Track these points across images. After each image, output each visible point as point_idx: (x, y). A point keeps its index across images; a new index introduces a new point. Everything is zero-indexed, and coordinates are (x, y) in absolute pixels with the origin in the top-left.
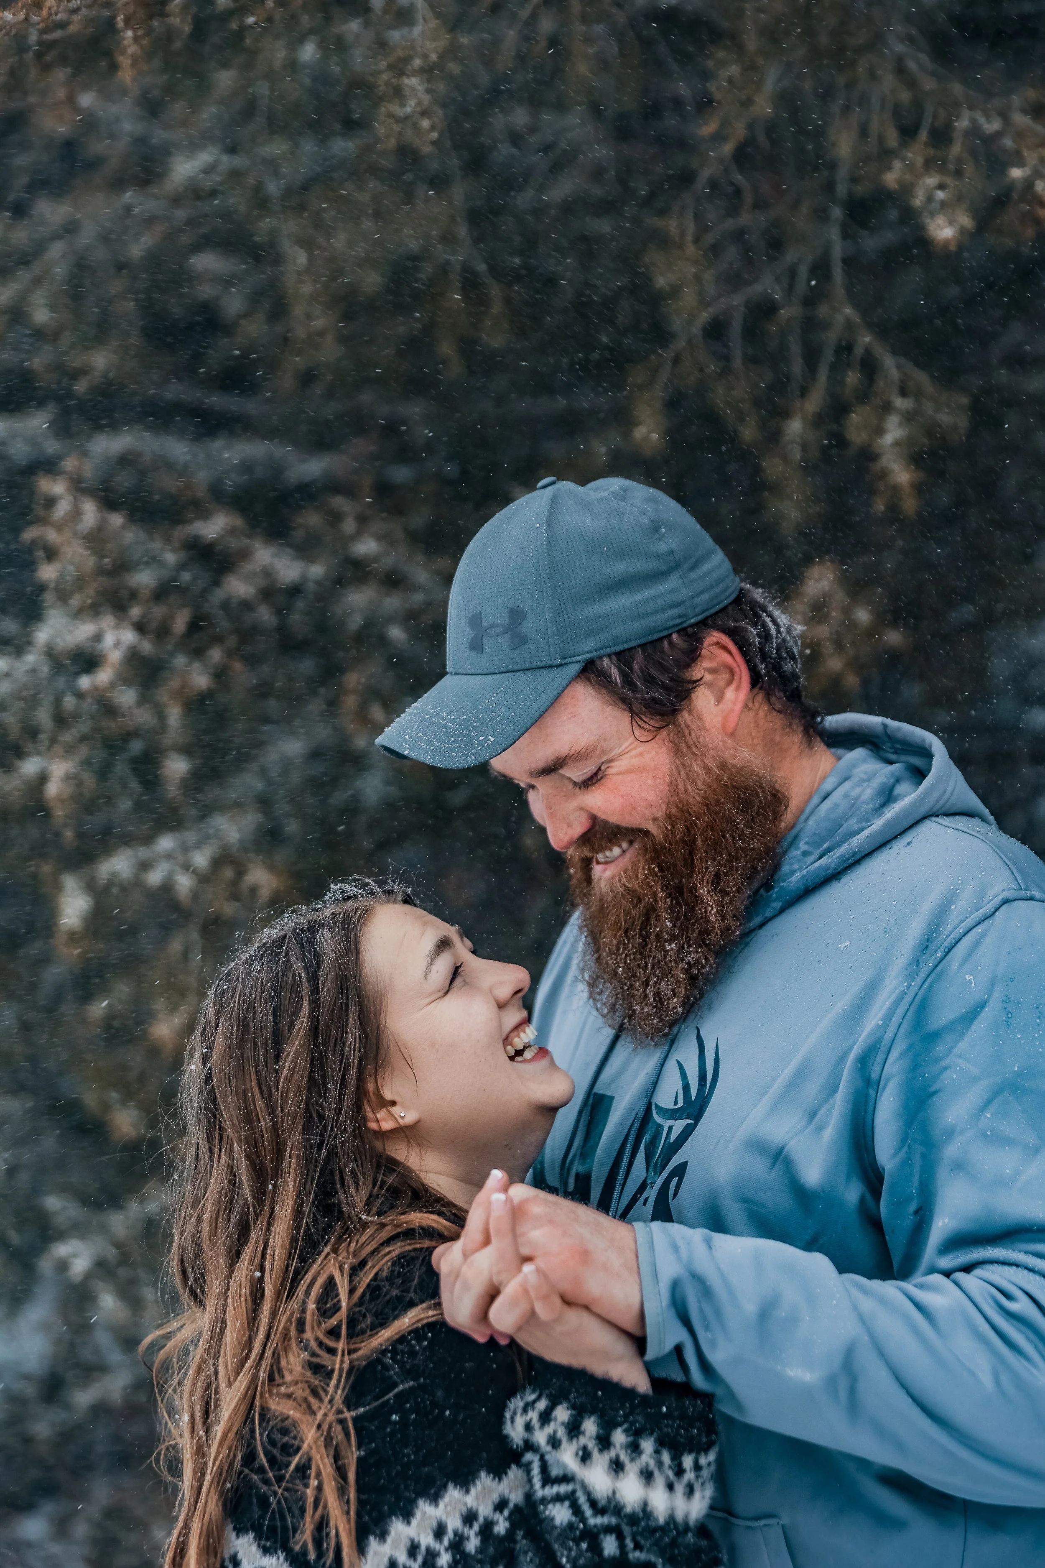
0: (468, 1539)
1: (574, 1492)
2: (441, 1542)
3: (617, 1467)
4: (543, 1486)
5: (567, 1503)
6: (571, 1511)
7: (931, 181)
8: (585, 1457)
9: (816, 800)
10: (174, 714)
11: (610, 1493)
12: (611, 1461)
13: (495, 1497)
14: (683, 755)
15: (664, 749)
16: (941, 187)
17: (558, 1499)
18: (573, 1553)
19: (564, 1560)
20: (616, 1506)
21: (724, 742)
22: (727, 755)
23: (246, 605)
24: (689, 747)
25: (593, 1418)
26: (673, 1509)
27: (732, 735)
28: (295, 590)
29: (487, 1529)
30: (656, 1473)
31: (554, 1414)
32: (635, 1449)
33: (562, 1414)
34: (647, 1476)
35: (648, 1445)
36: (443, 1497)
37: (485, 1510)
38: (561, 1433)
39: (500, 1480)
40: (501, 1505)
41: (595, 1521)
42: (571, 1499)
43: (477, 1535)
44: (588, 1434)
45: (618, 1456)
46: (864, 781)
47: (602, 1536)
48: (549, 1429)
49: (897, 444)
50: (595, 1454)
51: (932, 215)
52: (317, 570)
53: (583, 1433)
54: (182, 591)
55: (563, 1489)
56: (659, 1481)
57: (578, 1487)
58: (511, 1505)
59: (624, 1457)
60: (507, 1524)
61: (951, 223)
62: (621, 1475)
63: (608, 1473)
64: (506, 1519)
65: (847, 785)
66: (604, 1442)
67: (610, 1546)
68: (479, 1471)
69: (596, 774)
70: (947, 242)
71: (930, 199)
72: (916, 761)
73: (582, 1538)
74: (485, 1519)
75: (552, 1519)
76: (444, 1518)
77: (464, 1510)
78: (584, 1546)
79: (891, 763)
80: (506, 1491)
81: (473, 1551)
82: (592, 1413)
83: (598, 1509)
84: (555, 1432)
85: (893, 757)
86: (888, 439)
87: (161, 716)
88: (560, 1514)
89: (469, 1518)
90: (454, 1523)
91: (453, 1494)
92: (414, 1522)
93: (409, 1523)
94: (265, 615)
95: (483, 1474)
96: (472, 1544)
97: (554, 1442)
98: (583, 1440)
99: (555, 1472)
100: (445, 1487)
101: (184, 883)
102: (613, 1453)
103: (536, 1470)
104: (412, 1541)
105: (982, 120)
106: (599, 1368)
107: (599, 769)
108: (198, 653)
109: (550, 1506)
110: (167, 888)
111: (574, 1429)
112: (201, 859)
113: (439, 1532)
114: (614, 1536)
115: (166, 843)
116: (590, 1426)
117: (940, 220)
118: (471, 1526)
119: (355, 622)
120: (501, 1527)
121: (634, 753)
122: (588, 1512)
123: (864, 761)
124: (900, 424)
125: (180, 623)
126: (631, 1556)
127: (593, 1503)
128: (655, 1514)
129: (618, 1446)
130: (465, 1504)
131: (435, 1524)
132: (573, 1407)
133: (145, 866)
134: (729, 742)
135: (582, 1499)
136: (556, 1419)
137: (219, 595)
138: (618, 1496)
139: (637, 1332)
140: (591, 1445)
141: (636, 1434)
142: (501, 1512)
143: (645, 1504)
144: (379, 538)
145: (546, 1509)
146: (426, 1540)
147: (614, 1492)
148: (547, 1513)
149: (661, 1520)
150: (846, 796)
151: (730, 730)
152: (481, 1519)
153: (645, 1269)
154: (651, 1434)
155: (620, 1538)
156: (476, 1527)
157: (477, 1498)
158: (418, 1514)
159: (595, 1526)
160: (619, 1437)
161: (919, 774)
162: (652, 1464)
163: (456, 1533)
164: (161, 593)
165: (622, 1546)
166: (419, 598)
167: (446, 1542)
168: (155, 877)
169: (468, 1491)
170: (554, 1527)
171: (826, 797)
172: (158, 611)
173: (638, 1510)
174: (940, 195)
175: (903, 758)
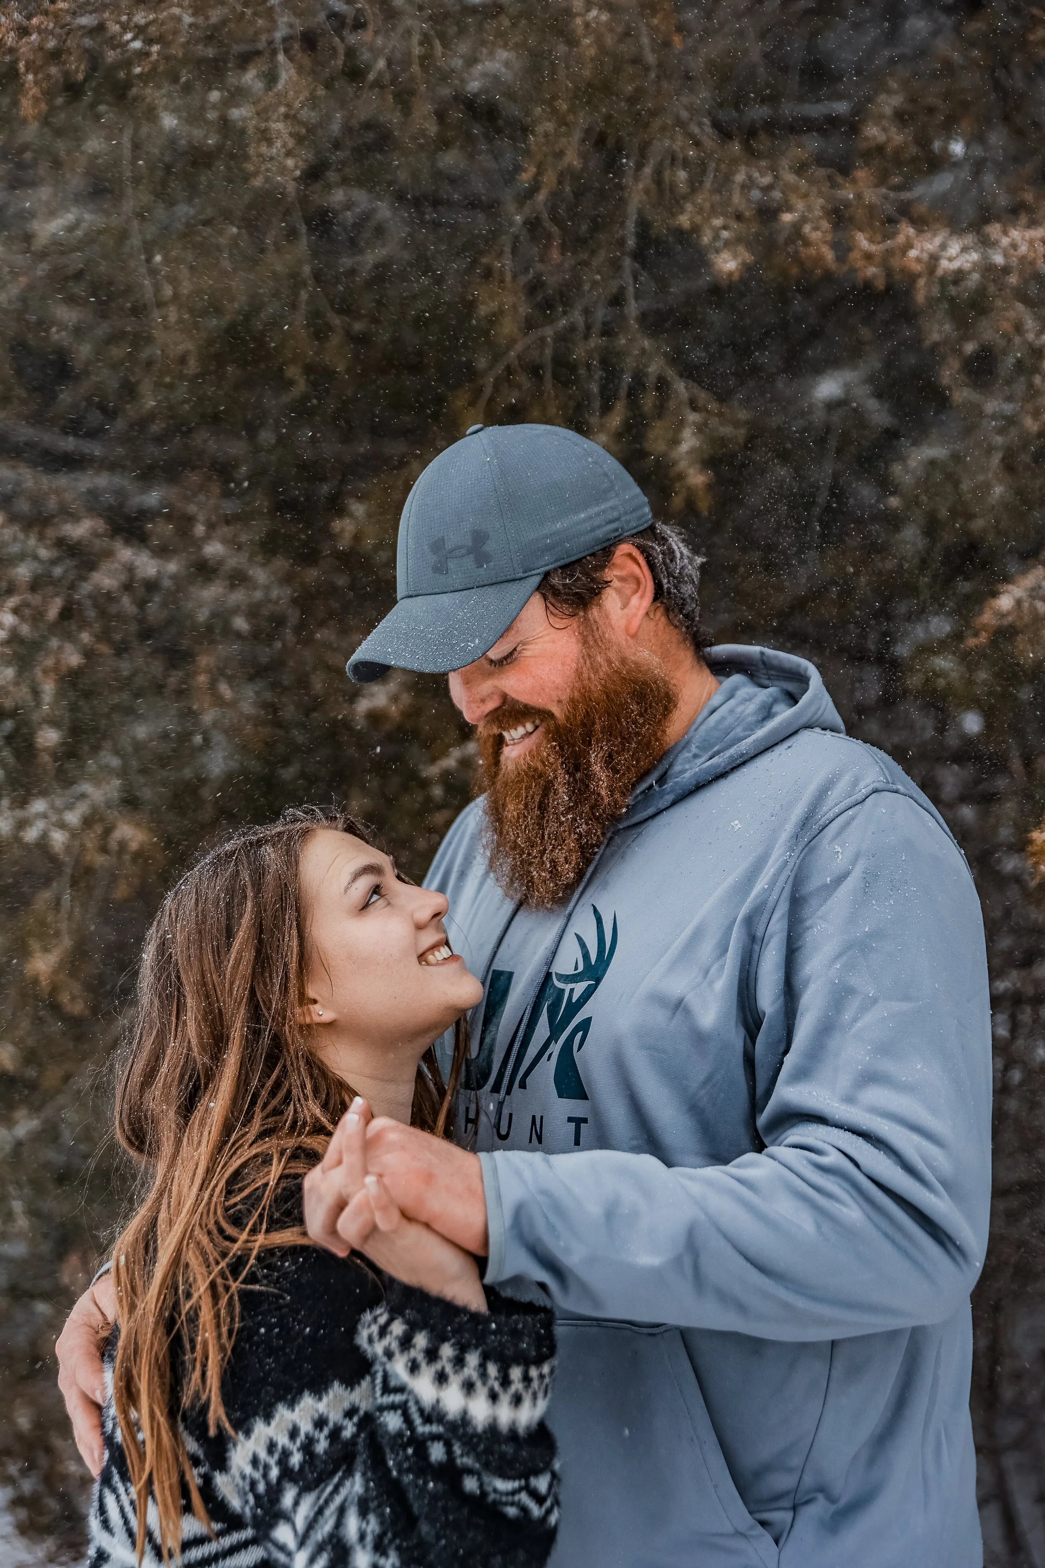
0: (318, 1441)
1: (406, 1402)
2: (295, 1443)
3: (441, 1378)
4: (382, 1395)
5: (399, 1412)
6: (402, 1419)
7: (718, 222)
8: (414, 1368)
9: (705, 712)
10: (48, 688)
11: (434, 1401)
12: (436, 1372)
13: (346, 1405)
14: (589, 647)
15: (574, 640)
16: (725, 228)
17: (393, 1407)
18: (400, 1458)
19: (391, 1463)
20: (439, 1414)
21: (626, 640)
22: (628, 653)
23: (109, 596)
24: (595, 641)
25: (424, 1333)
26: (495, 1419)
27: (634, 636)
28: (152, 586)
29: (335, 1434)
30: (479, 1384)
31: (389, 1329)
32: (459, 1362)
33: (398, 1328)
34: (469, 1387)
35: (473, 1359)
36: (299, 1403)
37: (335, 1416)
38: (395, 1346)
39: (352, 1390)
40: (350, 1413)
41: (422, 1429)
42: (403, 1408)
43: (326, 1438)
44: (418, 1347)
45: (443, 1368)
46: (746, 700)
47: (429, 1443)
48: (386, 1342)
49: (691, 452)
50: (423, 1365)
51: (718, 251)
52: (172, 567)
53: (414, 1346)
54: (55, 583)
55: (398, 1398)
56: (482, 1392)
57: (411, 1398)
58: (362, 1413)
59: (449, 1369)
60: (355, 1429)
61: (735, 257)
62: (444, 1386)
63: (433, 1383)
64: (354, 1424)
65: (732, 702)
66: (432, 1355)
67: (437, 1452)
68: (332, 1381)
69: (511, 654)
70: (730, 274)
71: (716, 237)
72: (791, 687)
73: (409, 1443)
74: (335, 1424)
75: (386, 1426)
76: (298, 1421)
77: (316, 1416)
78: (410, 1451)
79: (766, 687)
80: (357, 1401)
81: (322, 1452)
82: (421, 1329)
83: (427, 1419)
84: (390, 1344)
85: (766, 682)
86: (684, 447)
87: (36, 693)
88: (393, 1422)
89: (320, 1423)
90: (306, 1427)
91: (307, 1401)
92: (274, 1423)
93: (269, 1424)
94: (127, 604)
95: (336, 1384)
96: (322, 1446)
97: (389, 1354)
98: (413, 1353)
99: (393, 1383)
100: (300, 1393)
101: (58, 838)
102: (438, 1366)
103: (379, 1380)
104: (271, 1440)
105: (756, 175)
106: (435, 1286)
107: (515, 649)
108: (69, 637)
109: (385, 1413)
110: (43, 844)
111: (406, 1342)
112: (73, 818)
113: (294, 1433)
114: (441, 1444)
115: (39, 806)
116: (421, 1340)
117: (725, 255)
118: (321, 1430)
119: (202, 615)
120: (349, 1431)
121: (547, 638)
122: (418, 1421)
123: (744, 685)
124: (694, 434)
125: (53, 612)
126: (459, 1461)
127: (421, 1411)
128: (474, 1422)
129: (445, 1359)
130: (317, 1411)
131: (290, 1426)
132: (407, 1322)
133: (22, 824)
134: (631, 641)
135: (413, 1409)
136: (391, 1333)
137: (86, 588)
138: (441, 1404)
139: (480, 1253)
140: (420, 1357)
141: (462, 1349)
142: (351, 1419)
143: (465, 1413)
144: (224, 541)
145: (381, 1415)
146: (283, 1440)
147: (438, 1401)
148: (382, 1419)
149: (480, 1429)
150: (732, 711)
151: (633, 630)
152: (331, 1424)
153: (490, 1194)
154: (476, 1348)
155: (448, 1446)
156: (326, 1431)
157: (328, 1405)
158: (277, 1417)
159: (423, 1434)
160: (447, 1351)
161: (793, 699)
162: (475, 1376)
163: (307, 1436)
164: (35, 585)
165: (449, 1451)
166: (258, 595)
167: (298, 1443)
168: (31, 835)
169: (320, 1399)
170: (387, 1432)
171: (713, 712)
172: (35, 599)
173: (458, 1417)
174: (725, 234)
175: (776, 683)
